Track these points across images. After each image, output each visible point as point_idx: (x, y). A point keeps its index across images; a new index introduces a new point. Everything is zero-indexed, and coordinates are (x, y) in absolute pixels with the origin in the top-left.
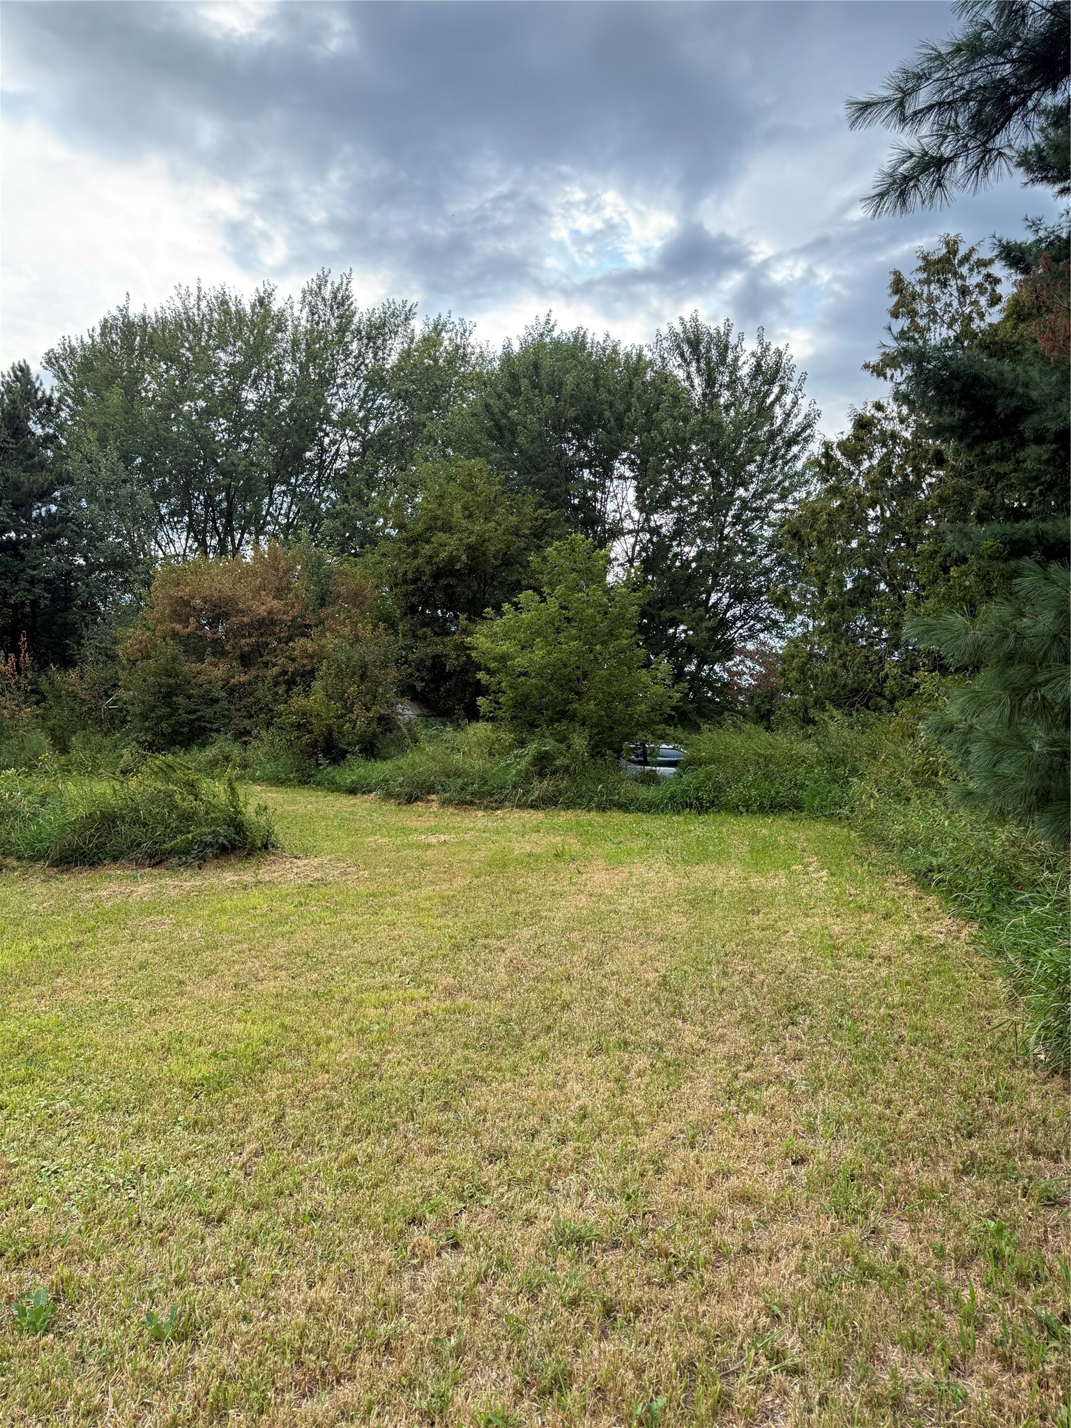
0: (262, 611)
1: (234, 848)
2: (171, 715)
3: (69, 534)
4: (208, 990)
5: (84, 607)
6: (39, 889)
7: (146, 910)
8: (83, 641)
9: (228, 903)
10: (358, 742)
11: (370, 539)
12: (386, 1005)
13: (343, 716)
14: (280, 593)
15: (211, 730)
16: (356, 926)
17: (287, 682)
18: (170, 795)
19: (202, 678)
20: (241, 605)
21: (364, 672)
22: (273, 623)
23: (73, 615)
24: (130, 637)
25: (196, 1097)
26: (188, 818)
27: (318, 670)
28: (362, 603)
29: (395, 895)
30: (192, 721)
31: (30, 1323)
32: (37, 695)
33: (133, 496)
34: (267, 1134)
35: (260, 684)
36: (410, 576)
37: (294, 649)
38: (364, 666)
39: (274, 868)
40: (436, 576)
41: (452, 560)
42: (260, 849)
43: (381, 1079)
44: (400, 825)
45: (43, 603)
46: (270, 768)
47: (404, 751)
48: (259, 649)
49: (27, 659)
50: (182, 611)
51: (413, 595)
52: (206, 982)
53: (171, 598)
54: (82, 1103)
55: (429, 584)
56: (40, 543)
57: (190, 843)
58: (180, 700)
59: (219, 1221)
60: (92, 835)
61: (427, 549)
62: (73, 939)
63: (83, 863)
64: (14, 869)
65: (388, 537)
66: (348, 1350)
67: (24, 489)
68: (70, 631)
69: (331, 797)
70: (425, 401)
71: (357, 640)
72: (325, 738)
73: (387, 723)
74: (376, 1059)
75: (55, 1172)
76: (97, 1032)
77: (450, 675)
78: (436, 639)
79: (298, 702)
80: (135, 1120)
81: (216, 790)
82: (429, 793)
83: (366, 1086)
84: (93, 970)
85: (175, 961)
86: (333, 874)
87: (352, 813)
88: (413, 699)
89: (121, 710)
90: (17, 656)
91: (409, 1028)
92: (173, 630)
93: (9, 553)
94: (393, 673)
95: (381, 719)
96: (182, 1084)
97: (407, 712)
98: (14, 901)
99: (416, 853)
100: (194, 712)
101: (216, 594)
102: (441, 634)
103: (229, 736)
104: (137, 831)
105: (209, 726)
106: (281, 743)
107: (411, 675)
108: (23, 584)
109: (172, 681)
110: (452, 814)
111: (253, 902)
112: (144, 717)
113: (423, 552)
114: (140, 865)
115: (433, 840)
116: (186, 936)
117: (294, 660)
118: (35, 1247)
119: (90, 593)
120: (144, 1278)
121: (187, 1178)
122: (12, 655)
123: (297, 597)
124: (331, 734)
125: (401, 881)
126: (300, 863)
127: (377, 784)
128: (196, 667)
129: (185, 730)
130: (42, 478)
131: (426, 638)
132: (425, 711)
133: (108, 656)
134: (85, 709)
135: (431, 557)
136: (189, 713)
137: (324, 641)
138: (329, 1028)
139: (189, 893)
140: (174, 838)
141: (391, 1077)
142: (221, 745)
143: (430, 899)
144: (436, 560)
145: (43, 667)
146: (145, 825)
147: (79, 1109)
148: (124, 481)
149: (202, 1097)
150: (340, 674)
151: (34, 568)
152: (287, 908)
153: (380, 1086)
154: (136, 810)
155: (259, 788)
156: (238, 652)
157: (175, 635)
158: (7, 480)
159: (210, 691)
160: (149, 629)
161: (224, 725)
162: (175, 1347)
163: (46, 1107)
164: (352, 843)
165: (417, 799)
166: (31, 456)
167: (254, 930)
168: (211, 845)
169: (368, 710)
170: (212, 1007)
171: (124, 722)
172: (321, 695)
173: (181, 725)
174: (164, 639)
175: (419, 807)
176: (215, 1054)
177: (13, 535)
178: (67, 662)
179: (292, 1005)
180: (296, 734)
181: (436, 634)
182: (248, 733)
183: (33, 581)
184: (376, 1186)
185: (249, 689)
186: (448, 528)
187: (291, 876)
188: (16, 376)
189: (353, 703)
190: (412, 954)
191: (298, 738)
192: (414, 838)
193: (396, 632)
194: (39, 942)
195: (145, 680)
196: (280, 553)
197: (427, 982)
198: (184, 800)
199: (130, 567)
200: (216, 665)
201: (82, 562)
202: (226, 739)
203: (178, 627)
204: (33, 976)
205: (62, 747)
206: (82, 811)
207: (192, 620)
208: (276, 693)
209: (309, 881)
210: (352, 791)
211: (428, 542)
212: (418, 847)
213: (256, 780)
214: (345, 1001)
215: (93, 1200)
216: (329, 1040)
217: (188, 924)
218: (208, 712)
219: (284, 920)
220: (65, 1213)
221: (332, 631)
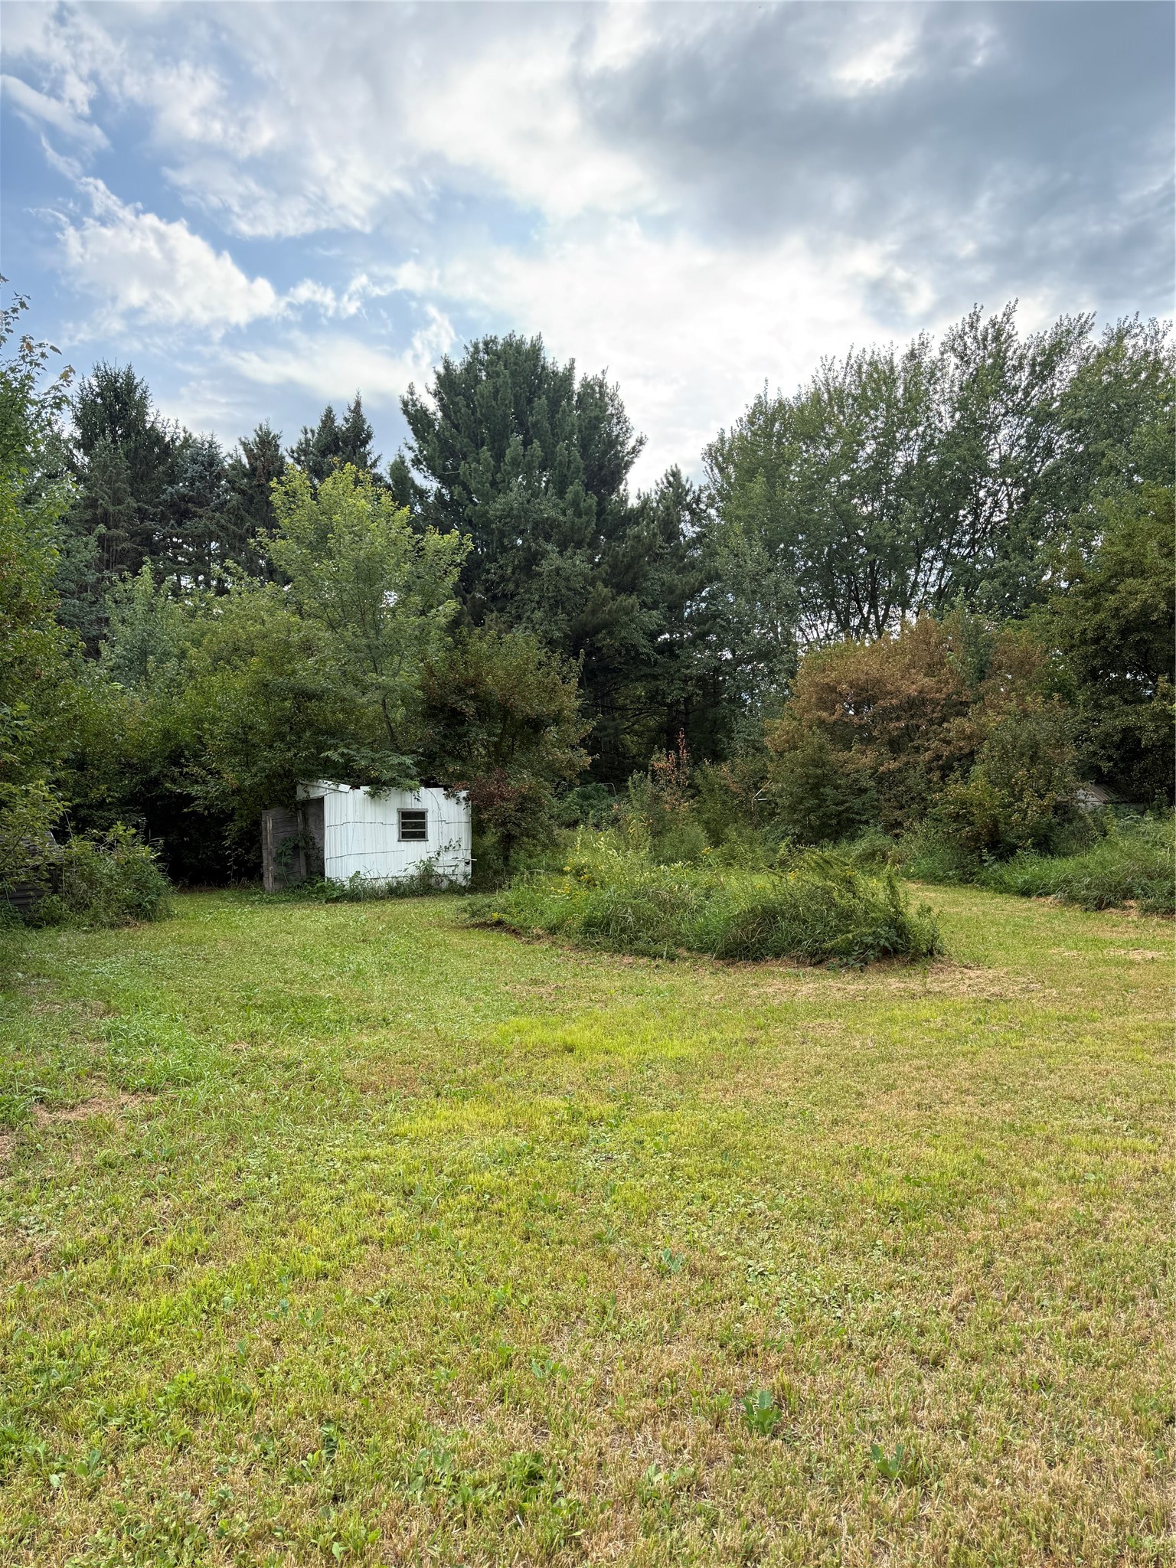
0: (913, 690)
1: (896, 951)
2: (819, 806)
3: (719, 630)
4: (889, 1106)
5: (730, 701)
6: (708, 980)
7: (814, 1011)
8: (733, 735)
9: (897, 1012)
10: (1030, 836)
11: (1039, 596)
12: (1103, 1153)
13: (1011, 804)
14: (931, 670)
15: (860, 822)
16: (1051, 1054)
17: (941, 768)
18: (828, 892)
19: (850, 767)
20: (889, 687)
21: (1035, 753)
22: (923, 702)
23: (723, 710)
24: (777, 729)
25: (892, 1221)
26: (847, 915)
27: (978, 752)
28: (1030, 672)
29: (1094, 1021)
30: (840, 813)
31: (757, 1423)
32: (693, 790)
33: (777, 584)
34: (977, 1278)
35: (911, 771)
36: (1090, 635)
37: (949, 731)
38: (1035, 746)
39: (942, 977)
40: (1124, 632)
41: (1146, 610)
42: (925, 955)
43: (1106, 1239)
44: (1090, 936)
45: (695, 699)
46: (925, 864)
47: (1089, 847)
48: (909, 733)
49: (685, 755)
50: (828, 696)
51: (1094, 657)
52: (885, 1098)
53: (817, 685)
54: (778, 1207)
55: (1116, 642)
56: (693, 642)
57: (851, 943)
58: (828, 790)
59: (935, 1363)
60: (754, 930)
61: (1112, 600)
62: (746, 1035)
63: (747, 958)
64: (685, 959)
65: (1061, 592)
66: (1106, 1553)
67: (678, 592)
68: (722, 726)
69: (999, 900)
70: (1104, 426)
71: (1026, 715)
72: (989, 831)
73: (1064, 811)
74: (1098, 1215)
75: (761, 1273)
76: (783, 1134)
77: (1147, 751)
78: (1127, 708)
79: (956, 789)
80: (832, 1234)
81: (874, 887)
82: (1125, 898)
83: (1089, 1245)
84: (770, 1069)
85: (851, 1070)
86: (1013, 990)
87: (1026, 919)
88: (1098, 783)
89: (769, 802)
90: (677, 752)
91: (1136, 1185)
92: (819, 718)
93: (666, 654)
94: (1071, 753)
95: (1057, 808)
96: (876, 1206)
97: (1090, 799)
98: (689, 990)
99: (1115, 971)
100: (843, 803)
101: (863, 677)
102: (1131, 703)
103: (879, 828)
104: (797, 929)
105: (858, 817)
106: (937, 836)
107: (1095, 754)
108: (678, 684)
109: (819, 772)
110: (1158, 925)
111: (925, 1013)
112: (793, 809)
113: (1106, 604)
114: (801, 963)
115: (1136, 956)
116: (858, 1044)
117: (948, 743)
118: (753, 1347)
119: (738, 687)
120: (863, 1406)
121: (894, 1309)
122: (672, 752)
123: (951, 671)
124: (996, 826)
125: (1100, 1005)
126: (972, 974)
127: (1057, 886)
128: (846, 755)
129: (834, 822)
130: (694, 577)
131: (1112, 708)
132: (1114, 797)
133: (757, 749)
134: (736, 802)
135: (1117, 609)
136: (837, 805)
137: (984, 719)
138: (1032, 1168)
139: (854, 997)
140: (834, 937)
141: (1120, 1241)
142: (871, 838)
143: (1141, 1029)
144: (1125, 612)
145: (696, 762)
146: (805, 922)
147: (777, 1213)
148: (769, 570)
149: (898, 1223)
150: (1005, 754)
151: (688, 667)
152: (964, 1025)
153: (1106, 1249)
154: (796, 907)
155: (914, 886)
156: (887, 737)
157: (821, 723)
158: (663, 584)
159: (856, 780)
160: (795, 719)
161: (873, 816)
162: (905, 1490)
163: (745, 1205)
164: (1032, 955)
165: (1109, 905)
166: (683, 557)
167: (930, 1045)
168: (872, 947)
169: (1042, 797)
170: (897, 1126)
171: (772, 814)
172: (983, 781)
173: (830, 817)
174: (811, 728)
175: (1112, 914)
176: (907, 1178)
177: (667, 636)
178: (718, 757)
179: (986, 1136)
180: (955, 826)
181: (1126, 702)
182: (898, 824)
183: (685, 680)
184: (1117, 1366)
185: (899, 777)
186: (1139, 571)
187: (964, 988)
188: (669, 482)
189: (1022, 790)
190: (1127, 1095)
191: (957, 830)
192: (1111, 953)
193: (1073, 703)
194: (716, 1034)
195: (792, 771)
196: (931, 625)
197: (1151, 1131)
198: (842, 897)
199: (775, 657)
200: (863, 753)
201: (729, 656)
202: (876, 832)
203: (824, 714)
204: (717, 1070)
205: (716, 840)
206: (745, 905)
207: (837, 706)
208: (930, 781)
209: (985, 995)
210: (1025, 893)
211: (1113, 591)
212: (1117, 964)
213: (910, 877)
214: (1049, 1140)
215: (802, 1311)
216: (1036, 1183)
217: (858, 1032)
218: (857, 803)
219: (962, 1038)
220: (777, 1319)
221: (993, 707)
